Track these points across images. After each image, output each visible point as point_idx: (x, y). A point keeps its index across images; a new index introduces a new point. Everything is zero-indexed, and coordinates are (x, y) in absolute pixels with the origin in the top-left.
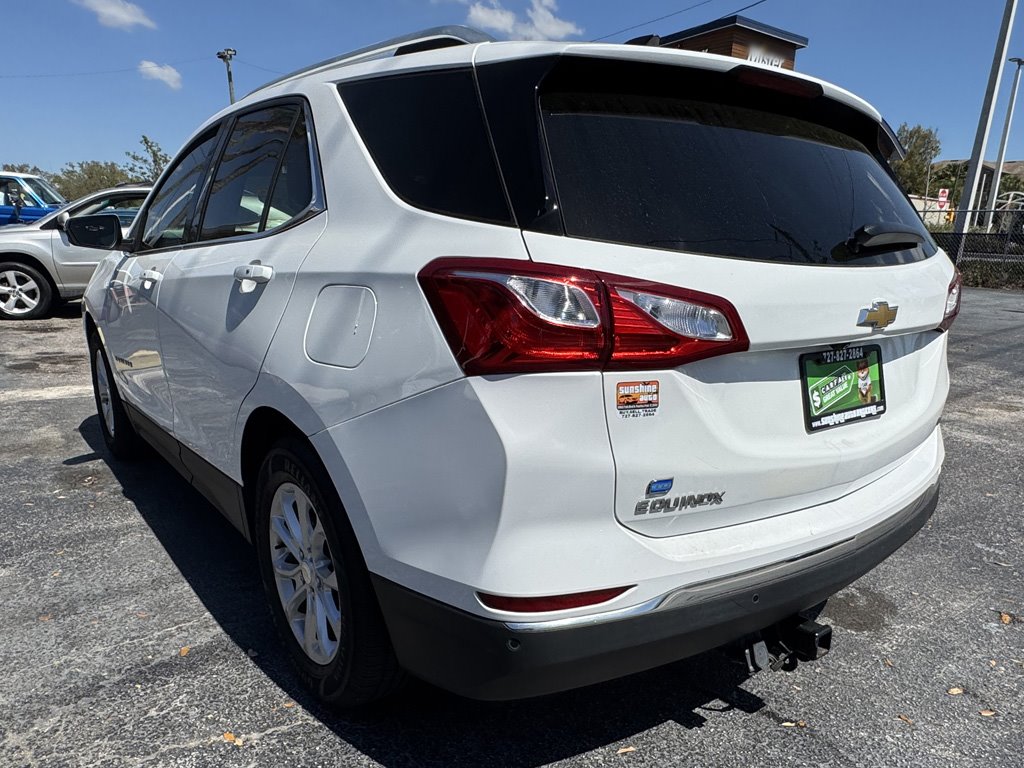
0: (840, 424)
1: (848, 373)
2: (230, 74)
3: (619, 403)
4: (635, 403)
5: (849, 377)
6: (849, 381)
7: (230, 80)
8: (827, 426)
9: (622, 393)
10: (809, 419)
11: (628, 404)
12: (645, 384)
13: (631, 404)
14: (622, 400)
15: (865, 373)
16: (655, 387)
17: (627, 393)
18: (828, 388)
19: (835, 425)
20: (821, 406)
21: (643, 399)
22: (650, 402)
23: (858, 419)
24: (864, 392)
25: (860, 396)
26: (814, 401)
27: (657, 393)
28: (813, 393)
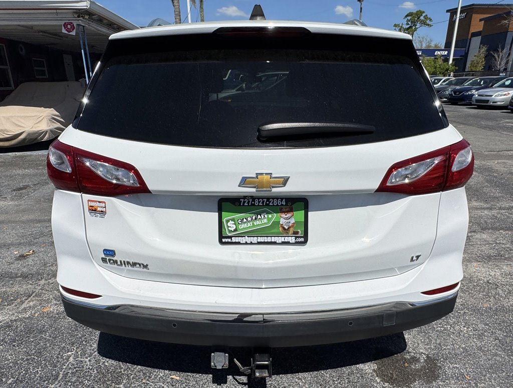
0: (251, 243)
1: (268, 213)
2: (361, 8)
3: (89, 210)
4: (95, 210)
5: (270, 216)
6: (269, 219)
7: (361, 12)
8: (239, 243)
9: (90, 204)
10: (221, 237)
11: (93, 210)
12: (99, 202)
13: (94, 210)
14: (90, 208)
15: (289, 215)
16: (104, 204)
17: (92, 205)
18: (245, 220)
19: (246, 243)
20: (236, 230)
21: (99, 209)
22: (102, 211)
23: (275, 243)
24: (286, 227)
25: (281, 229)
26: (228, 227)
27: (105, 207)
28: (228, 221)
